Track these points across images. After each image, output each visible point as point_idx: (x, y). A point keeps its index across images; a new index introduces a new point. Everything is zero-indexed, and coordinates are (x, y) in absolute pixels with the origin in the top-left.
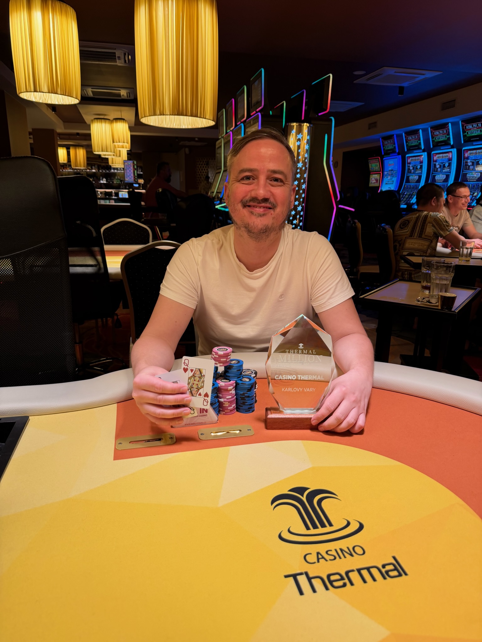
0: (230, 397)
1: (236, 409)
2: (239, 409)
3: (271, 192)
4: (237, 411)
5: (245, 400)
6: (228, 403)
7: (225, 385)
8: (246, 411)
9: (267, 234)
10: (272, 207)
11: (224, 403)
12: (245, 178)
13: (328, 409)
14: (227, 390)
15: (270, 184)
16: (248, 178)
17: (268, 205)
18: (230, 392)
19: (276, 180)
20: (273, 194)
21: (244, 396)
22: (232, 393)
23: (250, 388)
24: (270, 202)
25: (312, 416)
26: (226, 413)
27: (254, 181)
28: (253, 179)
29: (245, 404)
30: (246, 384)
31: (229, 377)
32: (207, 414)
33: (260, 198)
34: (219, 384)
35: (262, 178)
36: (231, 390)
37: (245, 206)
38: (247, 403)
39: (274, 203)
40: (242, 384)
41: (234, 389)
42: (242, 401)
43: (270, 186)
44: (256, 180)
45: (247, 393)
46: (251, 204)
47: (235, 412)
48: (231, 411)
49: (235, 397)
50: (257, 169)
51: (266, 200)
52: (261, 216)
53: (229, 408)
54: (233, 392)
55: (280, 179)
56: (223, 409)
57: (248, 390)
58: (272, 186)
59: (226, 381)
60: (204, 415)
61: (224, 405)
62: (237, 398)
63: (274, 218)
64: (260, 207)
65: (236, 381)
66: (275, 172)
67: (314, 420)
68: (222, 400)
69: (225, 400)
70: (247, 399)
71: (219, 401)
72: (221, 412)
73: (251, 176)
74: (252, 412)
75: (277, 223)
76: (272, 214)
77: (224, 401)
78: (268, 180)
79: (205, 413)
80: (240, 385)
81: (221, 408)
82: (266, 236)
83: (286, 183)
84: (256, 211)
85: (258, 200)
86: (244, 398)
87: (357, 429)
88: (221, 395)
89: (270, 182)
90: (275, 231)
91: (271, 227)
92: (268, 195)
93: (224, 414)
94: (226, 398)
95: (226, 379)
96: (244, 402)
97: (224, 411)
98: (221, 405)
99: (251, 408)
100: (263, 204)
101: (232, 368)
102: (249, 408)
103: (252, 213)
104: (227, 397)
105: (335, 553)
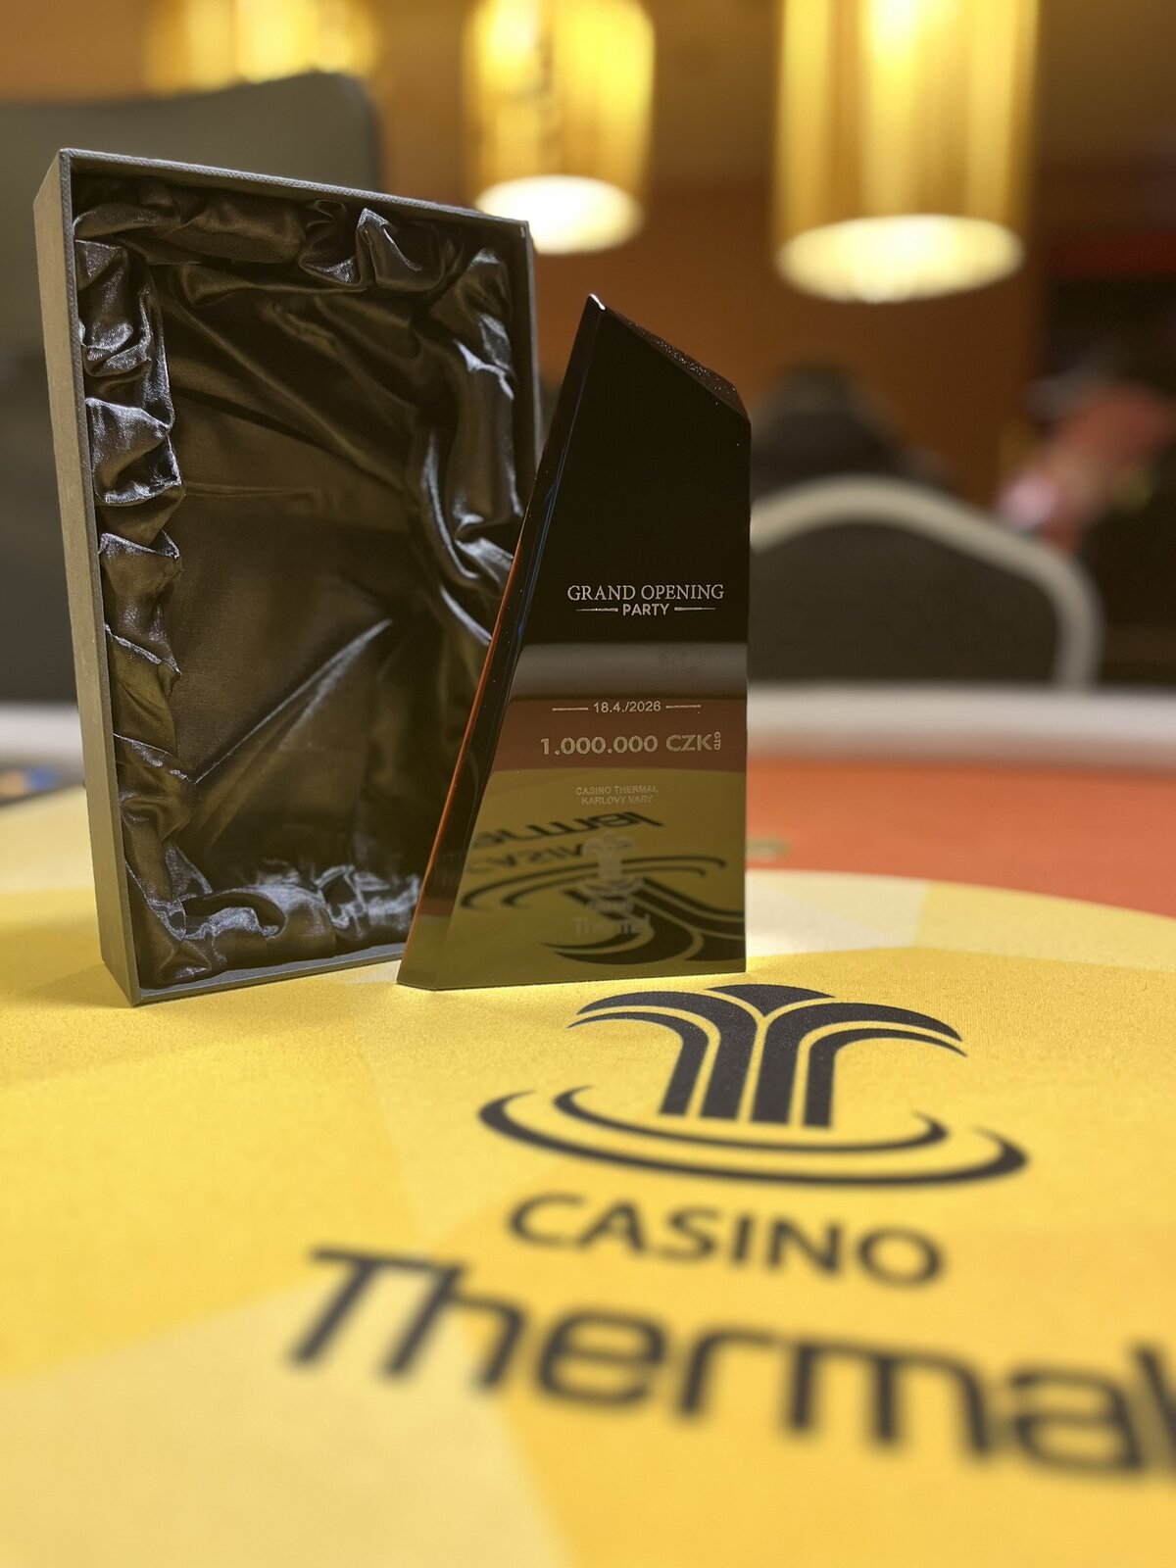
105: (723, 1232)
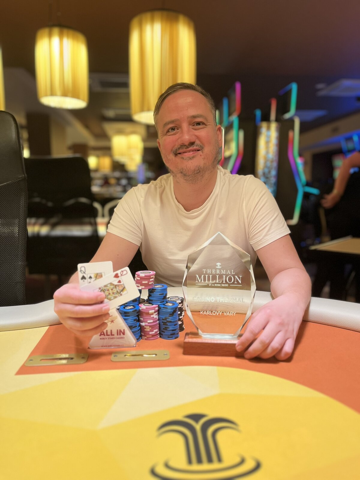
0: (152, 321)
1: (160, 335)
2: (162, 335)
3: (196, 136)
4: (160, 337)
5: (167, 325)
6: (149, 327)
7: (146, 308)
8: (168, 337)
9: (201, 174)
10: (200, 149)
11: (145, 327)
12: (170, 130)
13: (252, 332)
14: (148, 314)
15: (193, 129)
16: (173, 129)
17: (195, 147)
18: (152, 316)
19: (199, 124)
20: (198, 137)
21: (166, 321)
22: (153, 318)
23: (172, 313)
24: (197, 145)
25: (236, 342)
26: (148, 338)
27: (178, 130)
28: (178, 129)
29: (167, 330)
30: (167, 308)
31: (152, 301)
32: (124, 336)
33: (187, 144)
34: (141, 307)
35: (185, 126)
36: (152, 314)
37: (176, 155)
38: (169, 328)
39: (201, 144)
40: (163, 308)
41: (157, 313)
42: (164, 326)
43: (193, 130)
44: (180, 129)
45: (169, 318)
46: (181, 151)
47: (158, 338)
48: (153, 336)
49: (158, 322)
50: (178, 119)
51: (192, 144)
52: (191, 159)
53: (150, 333)
54: (155, 316)
55: (201, 122)
56: (144, 334)
57: (170, 314)
58: (196, 130)
59: (149, 305)
60: (121, 338)
61: (145, 330)
62: (160, 323)
63: (204, 159)
64: (189, 151)
65: (159, 305)
66: (194, 117)
67: (238, 345)
68: (143, 324)
69: (147, 324)
70: (168, 324)
71: (140, 325)
72: (143, 337)
73: (174, 127)
74: (175, 338)
75: (208, 162)
76: (201, 155)
77: (145, 325)
78: (190, 126)
79: (122, 335)
80: (162, 309)
81: (143, 333)
82: (201, 176)
83: (208, 124)
84: (185, 155)
85: (186, 145)
86: (166, 323)
87: (282, 355)
88: (142, 319)
89: (193, 127)
90: (209, 170)
91: (203, 167)
92: (193, 139)
93: (146, 339)
94: (147, 322)
95: (150, 303)
96: (166, 328)
97: (146, 336)
98: (142, 329)
99: (174, 334)
100: (191, 148)
101: (155, 291)
102: (171, 335)
103: (183, 158)
104: (149, 321)
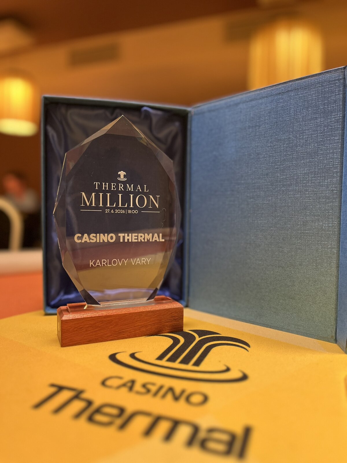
105: (154, 389)
